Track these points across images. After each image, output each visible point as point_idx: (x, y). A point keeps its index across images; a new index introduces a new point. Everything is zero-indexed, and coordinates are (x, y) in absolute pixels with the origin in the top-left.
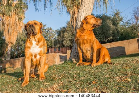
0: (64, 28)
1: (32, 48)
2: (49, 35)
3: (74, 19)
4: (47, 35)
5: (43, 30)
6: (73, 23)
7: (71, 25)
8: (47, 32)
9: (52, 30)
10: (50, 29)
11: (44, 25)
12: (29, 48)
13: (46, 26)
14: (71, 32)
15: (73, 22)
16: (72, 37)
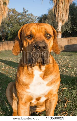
0: (45, 15)
1: (31, 87)
2: (30, 21)
3: (57, 8)
4: (28, 20)
5: (25, 15)
6: (55, 12)
7: (54, 13)
8: (29, 17)
9: (33, 16)
10: (31, 15)
11: (26, 11)
12: (27, 85)
13: (28, 12)
14: (52, 20)
15: (56, 10)
16: (52, 24)
